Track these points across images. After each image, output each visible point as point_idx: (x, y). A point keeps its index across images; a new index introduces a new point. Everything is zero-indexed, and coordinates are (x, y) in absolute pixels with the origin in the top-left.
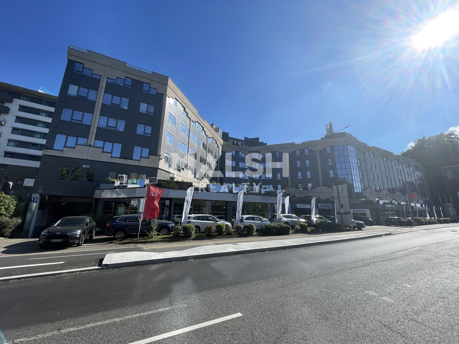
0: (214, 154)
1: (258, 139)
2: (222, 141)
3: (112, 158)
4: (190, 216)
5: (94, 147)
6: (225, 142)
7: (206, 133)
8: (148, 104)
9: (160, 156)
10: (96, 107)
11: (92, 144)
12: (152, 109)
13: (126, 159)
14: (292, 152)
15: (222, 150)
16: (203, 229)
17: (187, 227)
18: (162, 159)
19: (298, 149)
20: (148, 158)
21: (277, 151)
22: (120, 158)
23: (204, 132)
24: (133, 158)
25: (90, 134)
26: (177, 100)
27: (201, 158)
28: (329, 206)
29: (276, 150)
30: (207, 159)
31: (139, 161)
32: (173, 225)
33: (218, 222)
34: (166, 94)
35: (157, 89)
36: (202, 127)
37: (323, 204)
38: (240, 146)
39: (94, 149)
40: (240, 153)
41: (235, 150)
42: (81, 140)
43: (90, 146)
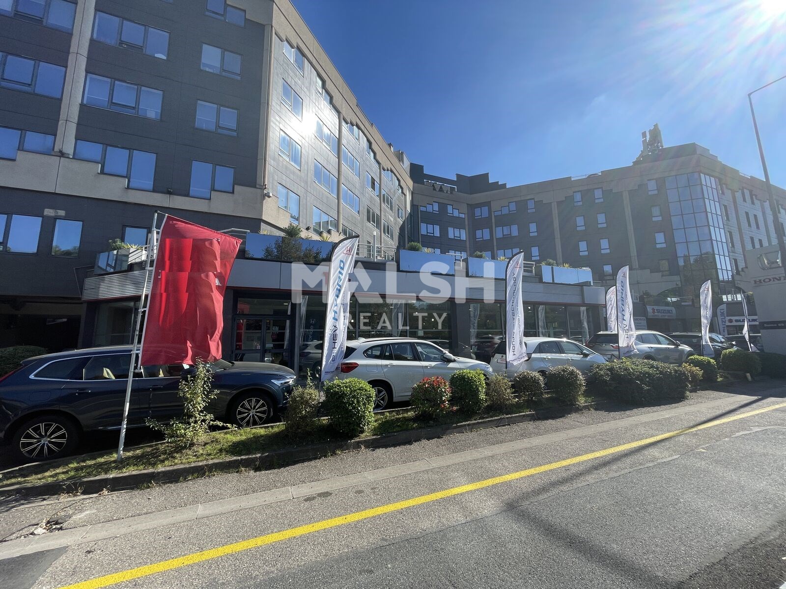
0: (395, 208)
1: (486, 176)
2: (410, 183)
3: (130, 191)
4: (352, 344)
5: (73, 158)
6: (416, 185)
7: (378, 157)
8: (224, 50)
9: (263, 187)
10: (73, 49)
11: (69, 149)
12: (235, 63)
13: (170, 193)
14: (564, 199)
15: (412, 201)
16: (401, 392)
17: (343, 395)
18: (269, 197)
19: (578, 192)
20: (233, 193)
21: (529, 200)
22: (154, 191)
23: (372, 154)
24: (191, 193)
25: (60, 122)
26: (304, 55)
27: (368, 212)
28: (669, 311)
29: (529, 197)
30: (382, 216)
31: (207, 201)
32: (291, 382)
33: (451, 365)
34: (272, 27)
35: (245, 11)
36: (368, 140)
37: (656, 308)
38: (447, 192)
39: (76, 165)
40: (450, 208)
41: (438, 203)
42: (34, 139)
43: (62, 154)
